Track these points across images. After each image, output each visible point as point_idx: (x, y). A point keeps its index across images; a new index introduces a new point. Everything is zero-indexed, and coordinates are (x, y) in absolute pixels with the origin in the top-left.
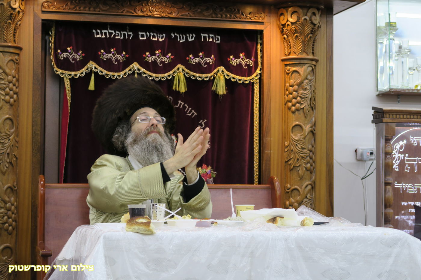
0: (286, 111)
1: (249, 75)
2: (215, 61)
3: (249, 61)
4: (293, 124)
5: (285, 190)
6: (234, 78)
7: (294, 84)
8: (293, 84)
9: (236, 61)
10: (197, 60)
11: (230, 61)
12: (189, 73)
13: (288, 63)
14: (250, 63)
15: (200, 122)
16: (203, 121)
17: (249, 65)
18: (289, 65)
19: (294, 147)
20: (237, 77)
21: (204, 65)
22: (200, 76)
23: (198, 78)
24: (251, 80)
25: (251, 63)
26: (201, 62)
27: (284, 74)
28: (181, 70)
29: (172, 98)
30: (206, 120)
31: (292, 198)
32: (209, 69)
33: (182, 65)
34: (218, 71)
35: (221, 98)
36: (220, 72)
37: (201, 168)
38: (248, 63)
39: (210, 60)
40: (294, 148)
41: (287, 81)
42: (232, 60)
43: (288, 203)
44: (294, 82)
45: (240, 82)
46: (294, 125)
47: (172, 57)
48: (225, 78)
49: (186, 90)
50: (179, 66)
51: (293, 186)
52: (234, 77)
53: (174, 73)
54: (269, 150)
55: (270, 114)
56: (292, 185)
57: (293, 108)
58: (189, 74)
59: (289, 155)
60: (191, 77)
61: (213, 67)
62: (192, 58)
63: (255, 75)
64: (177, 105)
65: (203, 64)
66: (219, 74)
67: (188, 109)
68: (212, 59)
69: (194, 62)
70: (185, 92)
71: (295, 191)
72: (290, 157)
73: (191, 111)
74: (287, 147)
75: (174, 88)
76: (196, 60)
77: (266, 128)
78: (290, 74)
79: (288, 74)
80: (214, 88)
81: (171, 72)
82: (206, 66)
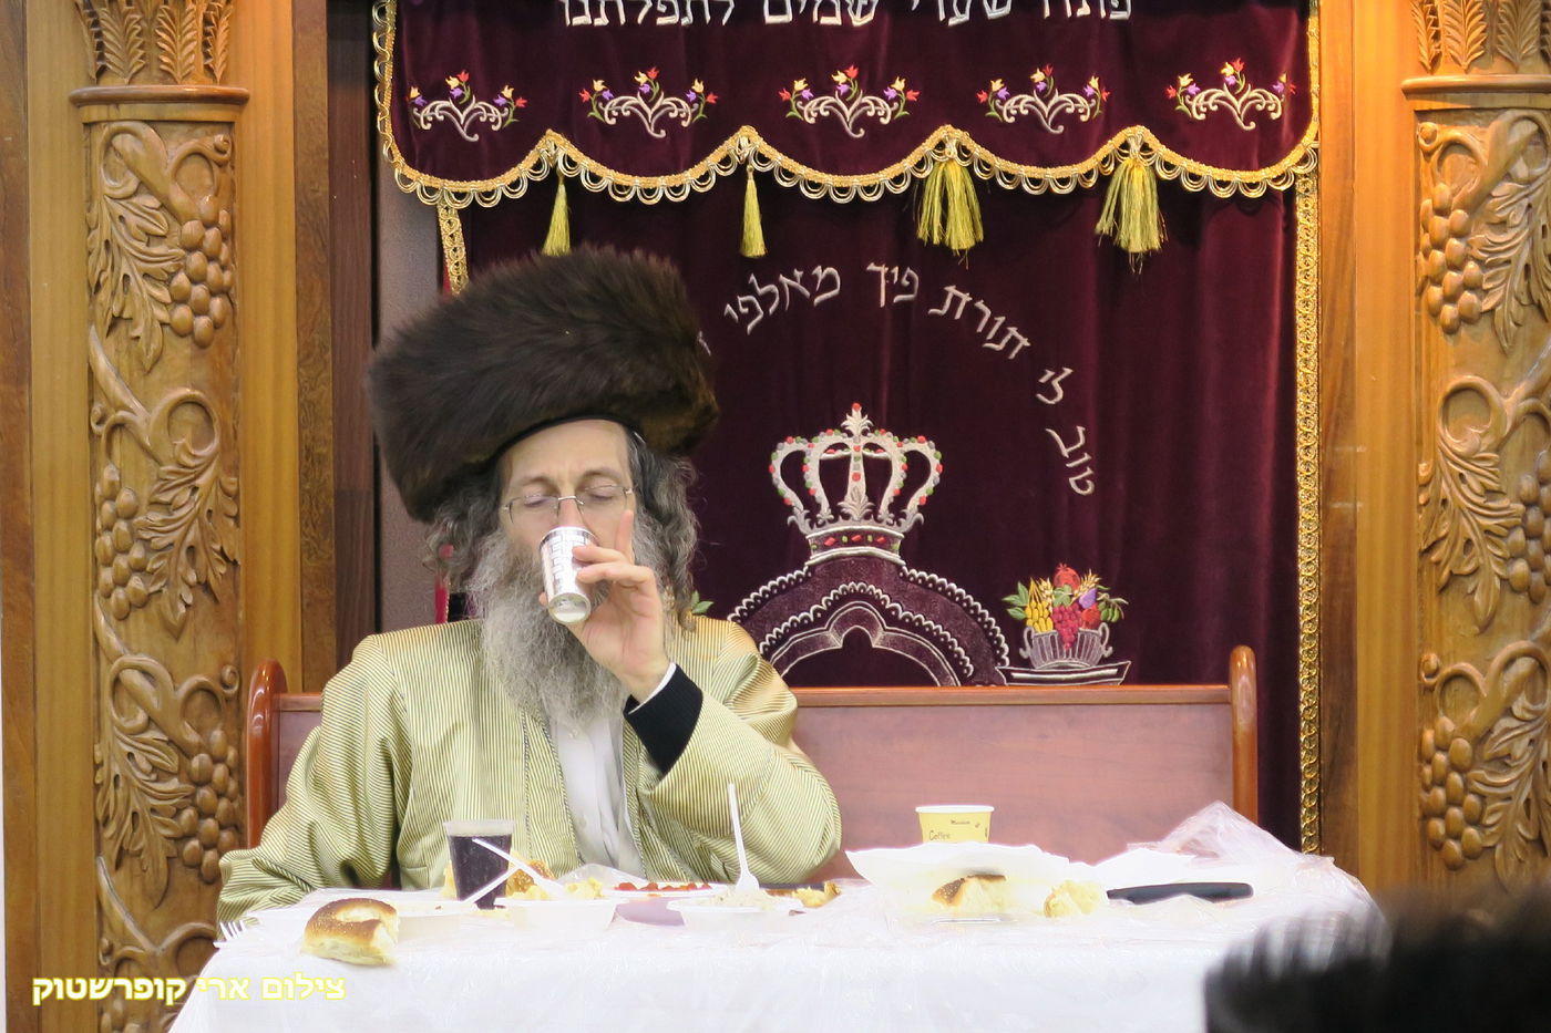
0: (1424, 321)
1: (1266, 162)
2: (1106, 106)
3: (1266, 98)
4: (1448, 381)
5: (1419, 678)
6: (1194, 177)
7: (1450, 201)
8: (1447, 202)
9: (1207, 98)
10: (1023, 103)
11: (1175, 102)
12: (989, 161)
13: (1426, 105)
14: (1267, 105)
15: (1043, 380)
16: (1058, 372)
17: (1266, 112)
18: (1433, 116)
19: (1453, 486)
20: (1210, 173)
21: (1054, 125)
22: (1037, 176)
23: (1025, 187)
24: (1275, 180)
25: (1274, 104)
26: (1039, 113)
27: (1412, 155)
28: (951, 149)
29: (916, 277)
30: (1068, 371)
31: (1446, 715)
32: (1077, 140)
33: (955, 127)
34: (1125, 145)
35: (1137, 267)
36: (1135, 147)
37: (1052, 582)
38: (1260, 108)
39: (1082, 104)
40: (1451, 492)
41: (1427, 189)
42: (1188, 97)
43: (1429, 736)
44: (1454, 195)
45: (1223, 193)
46: (1449, 387)
47: (912, 95)
48: (1158, 179)
49: (981, 237)
50: (943, 132)
51: (1452, 660)
52: (1198, 173)
53: (920, 164)
54: (1347, 500)
55: (1350, 339)
56: (1448, 655)
57: (1449, 311)
58: (988, 166)
59: (1432, 522)
60: (1000, 182)
61: (1097, 131)
62: (1003, 93)
63: (1296, 154)
64: (941, 308)
65: (1047, 120)
66: (1127, 162)
67: (991, 323)
68: (1089, 100)
69: (1009, 115)
70: (972, 250)
71: (1456, 685)
72: (1435, 532)
73: (1002, 332)
74: (1426, 485)
75: (922, 233)
76: (1018, 102)
77: (1335, 404)
78: (1434, 158)
79: (1428, 154)
80: (1104, 225)
81: (907, 164)
82: (1061, 128)
